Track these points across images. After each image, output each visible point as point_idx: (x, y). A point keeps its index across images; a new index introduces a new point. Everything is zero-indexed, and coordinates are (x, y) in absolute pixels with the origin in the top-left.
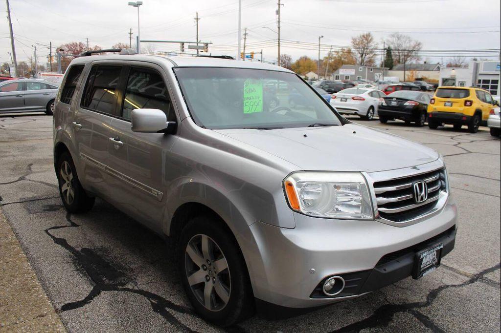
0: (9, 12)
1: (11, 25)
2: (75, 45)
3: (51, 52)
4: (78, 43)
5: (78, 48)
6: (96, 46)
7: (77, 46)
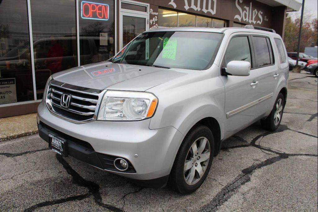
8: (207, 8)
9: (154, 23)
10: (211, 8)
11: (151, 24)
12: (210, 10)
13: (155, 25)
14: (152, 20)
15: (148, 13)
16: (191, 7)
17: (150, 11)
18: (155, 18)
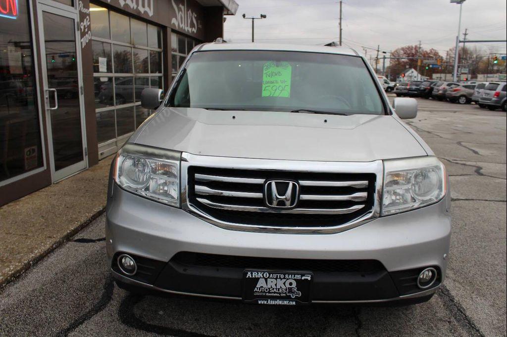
0: (341, 19)
1: (341, 30)
2: (410, 48)
3: (378, 55)
4: (414, 46)
5: (414, 51)
6: (433, 49)
7: (412, 49)
8: (143, 6)
9: (86, 30)
10: (148, 6)
11: (83, 30)
12: (147, 9)
13: (87, 33)
14: (83, 22)
15: (76, 9)
16: (127, 3)
17: (79, 4)
18: (87, 20)
